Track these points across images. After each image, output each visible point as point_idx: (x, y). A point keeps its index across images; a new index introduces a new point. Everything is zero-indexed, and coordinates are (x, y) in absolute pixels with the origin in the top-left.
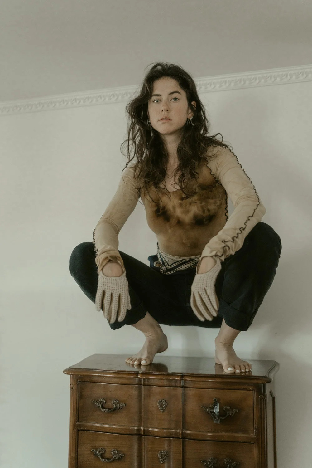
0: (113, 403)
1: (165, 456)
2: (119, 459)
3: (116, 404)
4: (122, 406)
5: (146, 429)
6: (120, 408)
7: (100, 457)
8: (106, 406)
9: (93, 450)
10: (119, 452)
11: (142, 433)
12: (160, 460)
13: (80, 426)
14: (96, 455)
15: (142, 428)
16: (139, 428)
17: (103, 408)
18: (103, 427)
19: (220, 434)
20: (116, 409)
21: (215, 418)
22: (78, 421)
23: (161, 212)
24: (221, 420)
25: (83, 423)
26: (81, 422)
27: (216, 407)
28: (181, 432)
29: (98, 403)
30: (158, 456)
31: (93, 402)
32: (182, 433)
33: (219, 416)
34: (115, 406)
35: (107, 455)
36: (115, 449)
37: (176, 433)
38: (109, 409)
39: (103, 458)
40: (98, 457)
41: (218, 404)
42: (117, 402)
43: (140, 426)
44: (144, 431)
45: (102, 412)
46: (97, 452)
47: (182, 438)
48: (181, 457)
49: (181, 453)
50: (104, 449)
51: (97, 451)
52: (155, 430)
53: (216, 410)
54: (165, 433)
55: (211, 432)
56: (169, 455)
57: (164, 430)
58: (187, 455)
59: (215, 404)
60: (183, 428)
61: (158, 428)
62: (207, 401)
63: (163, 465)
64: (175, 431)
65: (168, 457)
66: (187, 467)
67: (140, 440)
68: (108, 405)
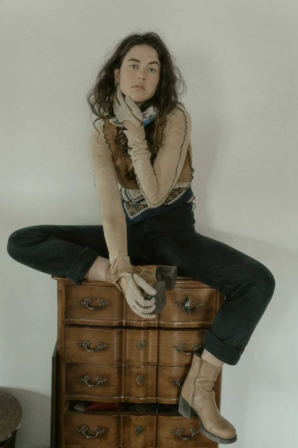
0: (99, 302)
1: (143, 344)
2: (103, 348)
3: (101, 303)
4: (107, 305)
5: (128, 321)
6: (105, 306)
7: (86, 348)
8: (92, 304)
9: (79, 343)
10: (103, 343)
11: (124, 326)
12: (139, 347)
13: (68, 322)
14: (82, 347)
15: (124, 321)
16: (121, 321)
17: (90, 306)
18: (90, 322)
19: (189, 323)
20: (101, 306)
22: (67, 318)
24: (191, 312)
25: (71, 319)
26: (69, 318)
27: (187, 303)
28: (157, 323)
29: (85, 303)
30: (137, 345)
31: (80, 301)
32: (159, 323)
33: (190, 309)
34: (100, 304)
35: (92, 346)
36: (99, 342)
37: (154, 324)
38: (95, 307)
39: (88, 348)
40: (84, 348)
41: (189, 301)
42: (102, 301)
43: (122, 319)
44: (126, 323)
45: (88, 309)
46: (84, 345)
47: (158, 329)
48: (157, 344)
49: (157, 341)
50: (89, 341)
51: (83, 343)
52: (134, 322)
53: (187, 305)
54: (143, 324)
55: (182, 322)
56: (146, 343)
57: (143, 322)
58: (162, 343)
59: (187, 300)
60: (159, 319)
61: (138, 321)
62: (179, 299)
63: (142, 351)
64: (152, 322)
65: (146, 345)
66: (161, 351)
67: (121, 333)
68: (94, 304)
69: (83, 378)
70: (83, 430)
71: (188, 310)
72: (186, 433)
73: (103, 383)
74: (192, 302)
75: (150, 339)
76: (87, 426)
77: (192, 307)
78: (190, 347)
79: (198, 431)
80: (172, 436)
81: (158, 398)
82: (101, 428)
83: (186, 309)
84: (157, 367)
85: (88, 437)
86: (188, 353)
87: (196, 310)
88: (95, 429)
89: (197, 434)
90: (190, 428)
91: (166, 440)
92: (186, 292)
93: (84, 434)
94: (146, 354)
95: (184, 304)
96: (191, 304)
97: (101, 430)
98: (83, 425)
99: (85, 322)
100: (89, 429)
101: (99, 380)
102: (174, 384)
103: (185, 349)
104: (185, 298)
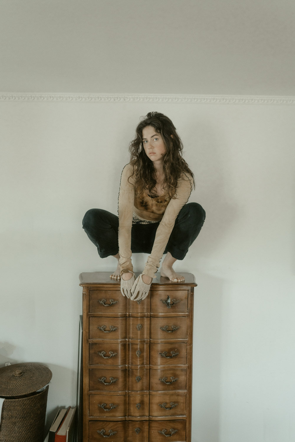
1: (140, 327)
2: (114, 330)
3: (112, 302)
4: (116, 302)
5: (131, 314)
6: (115, 304)
7: (103, 330)
8: (106, 303)
9: (99, 327)
10: (114, 327)
11: (128, 316)
12: (138, 329)
13: (90, 315)
14: (100, 330)
15: (128, 314)
18: (105, 315)
19: (170, 314)
20: (112, 304)
21: (168, 305)
22: (90, 312)
23: (144, 204)
24: (171, 306)
25: (93, 313)
29: (101, 302)
30: (136, 327)
31: (99, 301)
32: (150, 314)
33: (170, 304)
35: (107, 329)
36: (112, 326)
37: (147, 314)
38: (108, 305)
39: (105, 331)
41: (170, 299)
42: (113, 300)
43: (126, 312)
44: (129, 315)
45: (104, 306)
47: (150, 317)
48: (149, 327)
49: (149, 324)
50: (105, 326)
51: (101, 327)
52: (134, 314)
53: (169, 301)
54: (140, 315)
55: (166, 313)
56: (142, 326)
57: (139, 314)
58: (152, 326)
59: (168, 298)
60: (150, 312)
61: (136, 313)
62: (164, 297)
63: (139, 332)
64: (146, 314)
65: (142, 327)
66: (152, 331)
67: (126, 320)
68: (108, 302)
69: (101, 353)
70: (102, 380)
71: (169, 305)
72: (168, 380)
73: (114, 356)
74: (172, 300)
75: (145, 323)
76: (105, 377)
77: (172, 303)
78: (171, 328)
79: (176, 379)
80: (159, 382)
81: (151, 365)
82: (114, 378)
83: (168, 304)
84: (150, 344)
85: (105, 384)
86: (169, 332)
87: (174, 305)
88: (110, 379)
89: (176, 381)
90: (171, 377)
91: (156, 385)
92: (168, 293)
93: (103, 382)
94: (142, 334)
95: (166, 301)
96: (171, 300)
97: (114, 379)
98: (103, 376)
99: (101, 314)
100: (106, 379)
101: (111, 353)
102: (161, 355)
103: (168, 330)
104: (167, 297)
